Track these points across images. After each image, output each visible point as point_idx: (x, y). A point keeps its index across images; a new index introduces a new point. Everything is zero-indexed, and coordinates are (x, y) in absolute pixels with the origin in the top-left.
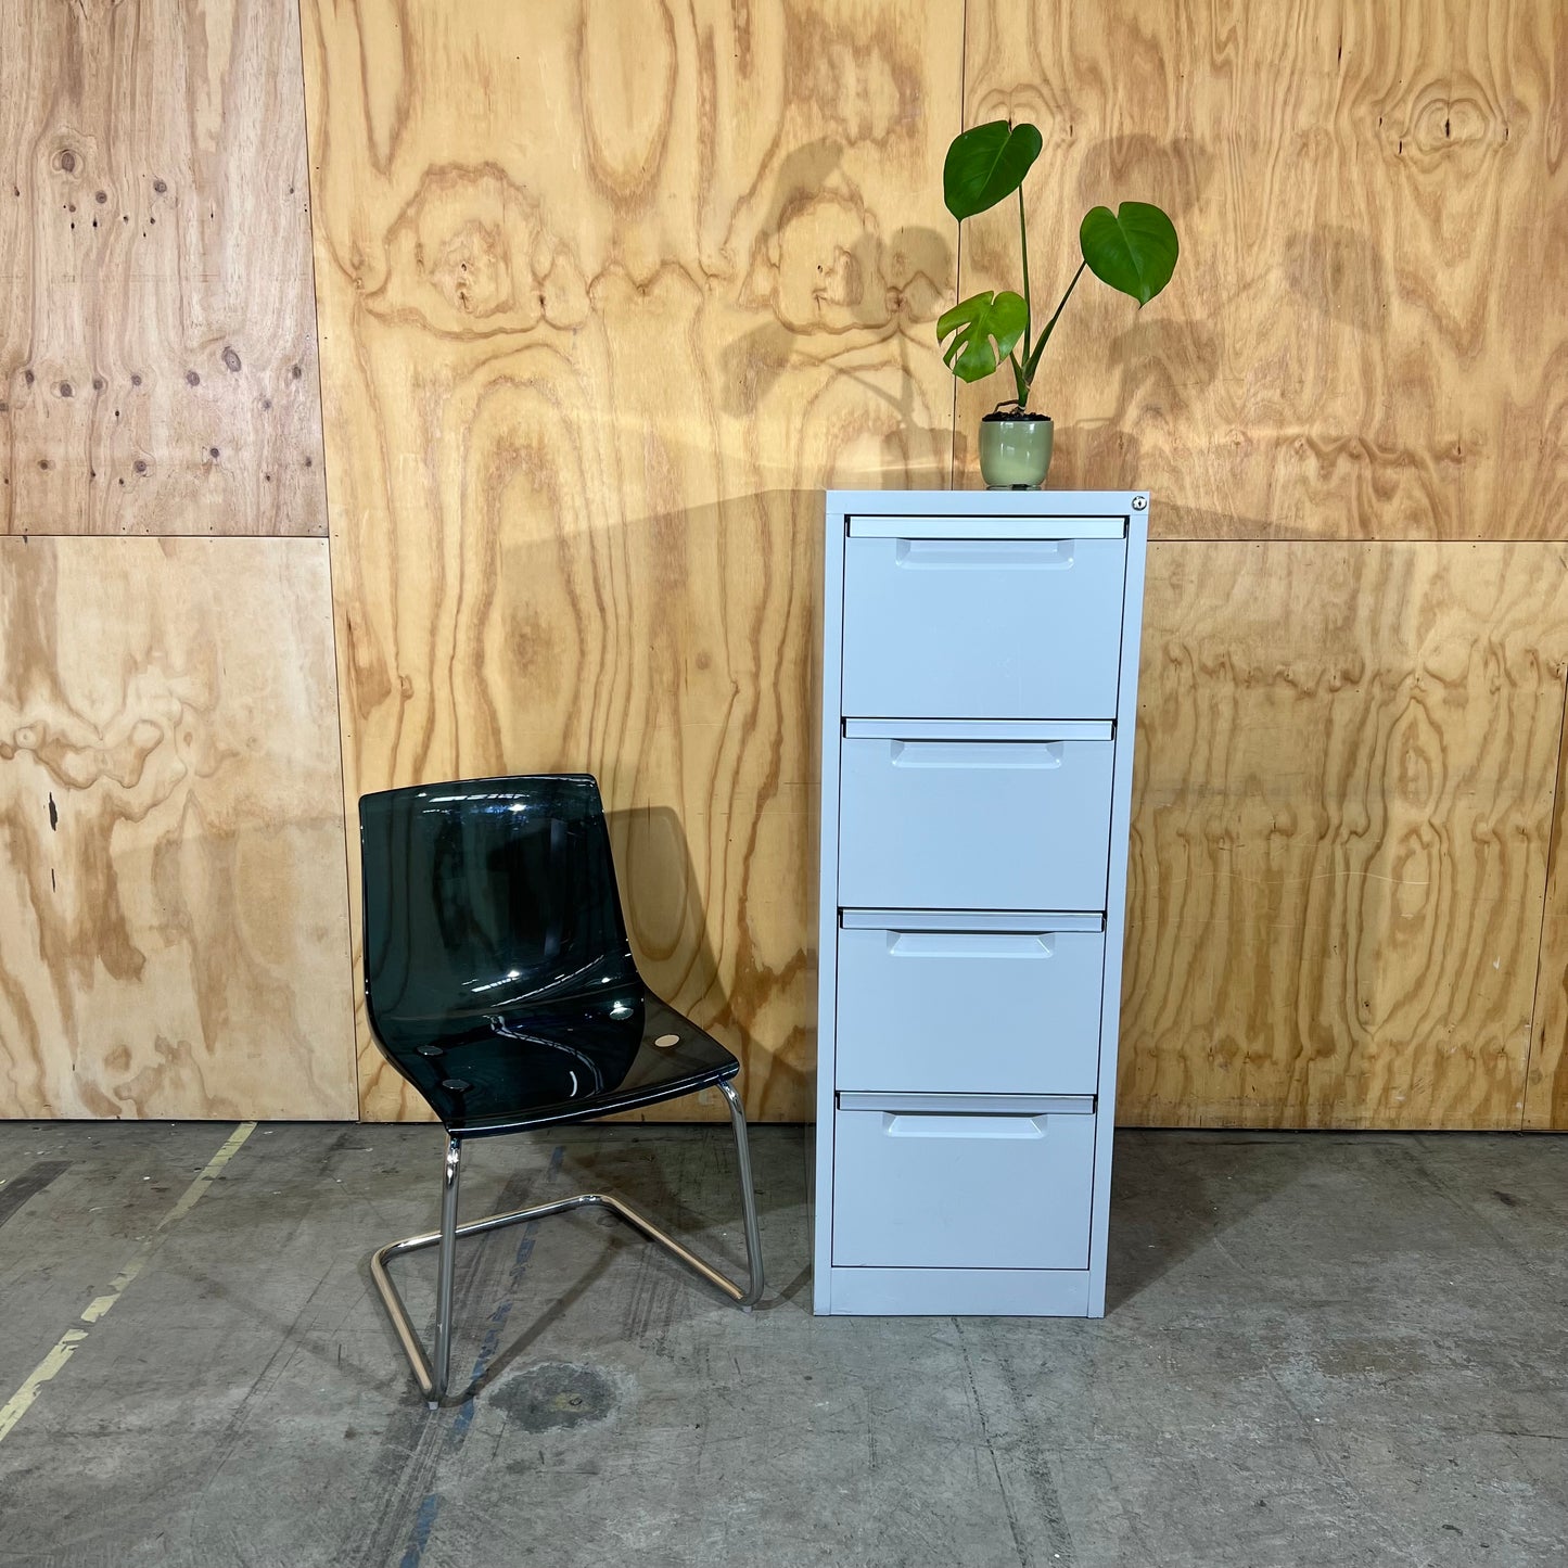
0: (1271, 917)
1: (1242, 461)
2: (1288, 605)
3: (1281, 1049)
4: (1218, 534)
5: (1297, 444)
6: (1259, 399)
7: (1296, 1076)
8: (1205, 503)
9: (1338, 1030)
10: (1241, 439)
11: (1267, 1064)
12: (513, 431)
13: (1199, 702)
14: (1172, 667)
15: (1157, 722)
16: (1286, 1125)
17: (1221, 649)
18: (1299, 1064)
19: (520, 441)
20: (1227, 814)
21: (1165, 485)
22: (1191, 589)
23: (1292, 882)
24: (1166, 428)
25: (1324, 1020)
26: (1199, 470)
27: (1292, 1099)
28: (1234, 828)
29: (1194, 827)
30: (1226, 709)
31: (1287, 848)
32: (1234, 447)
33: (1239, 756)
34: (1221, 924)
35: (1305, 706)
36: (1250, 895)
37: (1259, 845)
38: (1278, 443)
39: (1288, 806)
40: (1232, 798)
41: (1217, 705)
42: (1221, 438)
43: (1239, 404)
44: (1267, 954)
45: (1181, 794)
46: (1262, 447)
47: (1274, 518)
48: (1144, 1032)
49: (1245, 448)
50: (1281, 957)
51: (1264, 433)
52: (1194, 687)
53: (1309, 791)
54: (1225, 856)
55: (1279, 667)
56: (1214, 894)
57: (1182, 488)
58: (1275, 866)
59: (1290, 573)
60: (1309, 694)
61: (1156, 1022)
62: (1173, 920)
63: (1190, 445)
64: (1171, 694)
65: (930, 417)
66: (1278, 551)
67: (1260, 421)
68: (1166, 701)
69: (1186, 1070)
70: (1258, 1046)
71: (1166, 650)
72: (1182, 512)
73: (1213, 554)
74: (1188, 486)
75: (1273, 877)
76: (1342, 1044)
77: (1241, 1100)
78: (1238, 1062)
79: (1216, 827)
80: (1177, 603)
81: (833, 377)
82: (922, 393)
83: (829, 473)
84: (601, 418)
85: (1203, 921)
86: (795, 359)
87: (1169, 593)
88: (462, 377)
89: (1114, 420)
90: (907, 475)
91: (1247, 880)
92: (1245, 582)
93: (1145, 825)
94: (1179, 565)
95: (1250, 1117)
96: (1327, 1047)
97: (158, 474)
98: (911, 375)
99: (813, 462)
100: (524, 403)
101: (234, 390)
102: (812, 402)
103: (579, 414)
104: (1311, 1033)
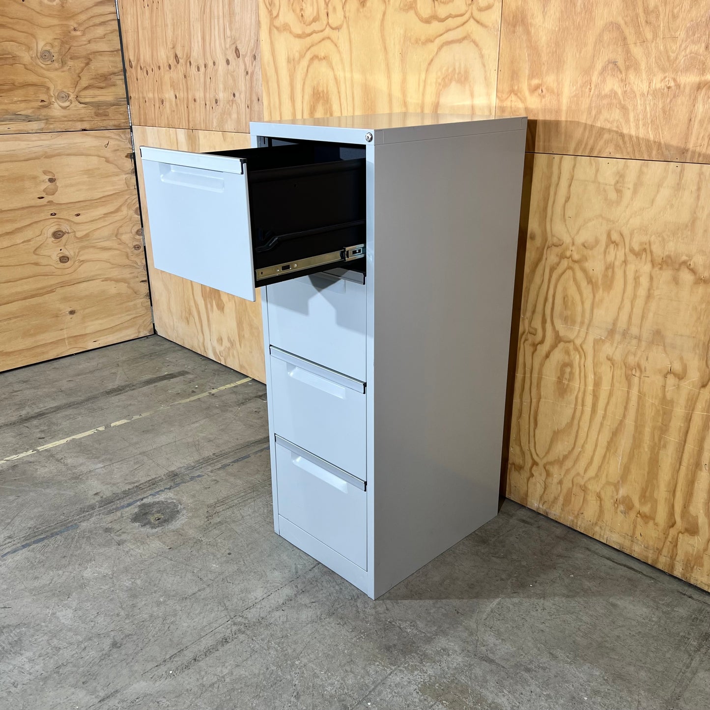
0: (664, 429)
1: (671, 101)
2: (695, 213)
3: (661, 516)
4: (650, 155)
6: (688, 51)
7: (670, 539)
8: (642, 133)
9: (702, 520)
10: (672, 84)
11: (651, 523)
12: (318, 84)
13: (627, 273)
14: (612, 246)
15: (600, 281)
16: (660, 567)
17: (645, 239)
18: (673, 532)
19: (321, 89)
20: (639, 353)
21: (617, 118)
22: (628, 194)
23: (679, 411)
24: (620, 76)
25: (692, 510)
26: (640, 108)
27: (665, 552)
28: (643, 363)
29: (618, 357)
30: (644, 281)
31: (678, 387)
32: (666, 90)
33: (651, 315)
34: (630, 422)
35: (701, 289)
36: (649, 413)
37: (658, 380)
38: (699, 87)
39: (681, 359)
40: (644, 344)
41: (638, 277)
42: (657, 83)
43: (673, 56)
44: (658, 453)
45: (611, 332)
46: (687, 90)
47: (691, 146)
48: (578, 474)
49: (673, 91)
50: (667, 459)
51: (690, 79)
52: (625, 262)
53: (698, 352)
54: (636, 380)
55: (684, 258)
56: (627, 403)
57: (627, 121)
58: (669, 396)
59: (699, 189)
60: (706, 282)
61: (586, 470)
62: (600, 412)
63: (635, 88)
64: (610, 265)
65: (485, 71)
66: (692, 170)
67: (687, 70)
68: (607, 269)
69: (601, 506)
70: (646, 509)
71: (609, 235)
72: (627, 139)
73: (645, 170)
74: (632, 119)
75: (666, 406)
76: (704, 532)
77: (633, 538)
78: (633, 515)
79: (632, 360)
80: (618, 202)
81: (440, 48)
82: (482, 56)
83: (436, 106)
84: (348, 75)
85: (618, 417)
86: (423, 38)
87: (613, 195)
88: (302, 56)
89: (587, 71)
90: (473, 108)
91: (649, 401)
92: (665, 192)
93: (589, 348)
94: (621, 176)
95: (637, 550)
96: (692, 530)
97: (221, 104)
98: (477, 45)
99: (429, 99)
100: (322, 69)
101: (238, 66)
102: (430, 64)
103: (340, 74)
104: (682, 515)
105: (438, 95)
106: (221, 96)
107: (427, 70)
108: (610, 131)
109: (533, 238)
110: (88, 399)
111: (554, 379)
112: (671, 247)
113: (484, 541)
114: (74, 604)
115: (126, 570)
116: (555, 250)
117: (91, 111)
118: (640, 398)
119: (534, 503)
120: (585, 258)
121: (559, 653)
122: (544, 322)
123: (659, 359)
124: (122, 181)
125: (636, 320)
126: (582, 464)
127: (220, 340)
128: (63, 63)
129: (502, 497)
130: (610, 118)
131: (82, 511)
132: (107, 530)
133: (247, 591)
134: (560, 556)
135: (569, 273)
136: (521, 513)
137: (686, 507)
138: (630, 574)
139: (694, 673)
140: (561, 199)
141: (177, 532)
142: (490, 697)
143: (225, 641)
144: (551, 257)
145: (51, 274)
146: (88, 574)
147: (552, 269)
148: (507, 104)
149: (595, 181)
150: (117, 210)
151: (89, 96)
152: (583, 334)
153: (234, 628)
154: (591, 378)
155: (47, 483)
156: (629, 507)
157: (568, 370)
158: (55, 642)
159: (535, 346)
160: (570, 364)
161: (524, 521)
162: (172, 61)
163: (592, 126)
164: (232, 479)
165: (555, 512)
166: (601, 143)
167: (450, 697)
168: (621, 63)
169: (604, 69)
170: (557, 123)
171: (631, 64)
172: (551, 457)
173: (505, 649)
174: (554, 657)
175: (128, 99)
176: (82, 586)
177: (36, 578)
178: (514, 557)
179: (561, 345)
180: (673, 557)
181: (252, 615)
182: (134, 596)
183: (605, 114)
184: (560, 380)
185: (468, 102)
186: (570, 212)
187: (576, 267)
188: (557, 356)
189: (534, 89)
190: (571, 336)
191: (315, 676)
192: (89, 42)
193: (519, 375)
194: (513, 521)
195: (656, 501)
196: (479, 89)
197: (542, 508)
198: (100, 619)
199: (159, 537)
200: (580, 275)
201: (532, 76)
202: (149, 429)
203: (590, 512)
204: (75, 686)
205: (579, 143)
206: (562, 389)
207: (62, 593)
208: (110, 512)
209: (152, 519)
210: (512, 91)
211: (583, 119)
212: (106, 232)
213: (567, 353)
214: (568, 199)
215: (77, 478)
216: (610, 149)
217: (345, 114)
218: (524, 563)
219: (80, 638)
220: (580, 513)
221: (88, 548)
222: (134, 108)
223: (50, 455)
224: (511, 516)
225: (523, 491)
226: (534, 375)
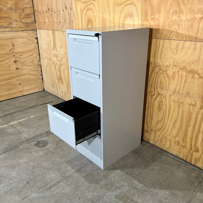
0: (189, 121)
1: (193, 23)
2: (199, 57)
3: (188, 146)
4: (186, 39)
6: (198, 8)
7: (191, 153)
8: (184, 33)
9: (200, 148)
10: (193, 17)
11: (185, 148)
12: (89, 17)
13: (179, 75)
14: (175, 67)
15: (171, 77)
16: (188, 161)
17: (184, 64)
18: (191, 151)
19: (90, 19)
20: (182, 99)
22: (179, 51)
23: (194, 116)
24: (178, 15)
25: (197, 145)
26: (183, 25)
27: (189, 157)
28: (184, 102)
29: (176, 100)
30: (184, 77)
31: (194, 109)
32: (191, 19)
33: (186, 88)
34: (179, 119)
35: (201, 80)
36: (185, 116)
37: (188, 106)
38: (201, 18)
39: (195, 100)
40: (184, 96)
41: (182, 76)
42: (189, 17)
43: (193, 9)
44: (187, 128)
45: (174, 92)
46: (198, 19)
47: (198, 37)
48: (164, 134)
49: (193, 20)
50: (190, 130)
51: (199, 16)
52: (179, 71)
53: (199, 98)
54: (181, 107)
55: (196, 70)
56: (179, 113)
57: (180, 29)
58: (191, 112)
59: (201, 50)
61: (166, 133)
62: (171, 116)
63: (182, 19)
65: (138, 13)
66: (199, 44)
67: (198, 13)
68: (173, 73)
69: (171, 143)
70: (184, 144)
71: (174, 64)
72: (179, 34)
73: (185, 44)
75: (190, 114)
76: (201, 151)
77: (180, 153)
78: (180, 146)
79: (180, 100)
80: (177, 53)
81: (125, 6)
82: (137, 9)
83: (123, 24)
84: (98, 14)
85: (176, 117)
86: (120, 3)
87: (175, 51)
88: (84, 9)
89: (168, 13)
90: (134, 25)
91: (185, 113)
92: (191, 50)
93: (168, 96)
94: (177, 46)
95: (181, 156)
96: (197, 151)
97: (62, 23)
98: (135, 5)
99: (121, 22)
100: (90, 12)
101: (66, 12)
102: (121, 11)
103: (96, 14)
104: (194, 146)
105: (124, 21)
106: (62, 21)
107: (121, 13)
108: (174, 32)
109: (151, 64)
110: (24, 110)
111: (157, 106)
112: (192, 67)
113: (136, 153)
114: (17, 170)
115: (32, 160)
116: (158, 67)
117: (24, 25)
118: (182, 112)
119: (151, 142)
120: (166, 70)
121: (156, 187)
122: (155, 89)
123: (188, 100)
124: (34, 46)
125: (181, 89)
126: (165, 131)
127: (62, 93)
128: (16, 11)
129: (142, 139)
130: (175, 28)
131: (20, 143)
132: (27, 148)
134: (158, 157)
135: (162, 74)
136: (148, 145)
137: (195, 144)
138: (179, 163)
139: (196, 193)
140: (160, 52)
141: (47, 149)
142: (136, 200)
143: (59, 182)
144: (157, 70)
145: (13, 73)
146: (21, 161)
147: (157, 73)
148: (144, 23)
149: (170, 47)
150: (33, 54)
151: (24, 20)
152: (166, 93)
153: (62, 178)
154: (168, 105)
155: (11, 134)
156: (179, 143)
157: (161, 103)
158: (10, 182)
159: (152, 96)
160: (162, 101)
161: (148, 147)
162: (48, 10)
163: (169, 30)
165: (157, 144)
166: (172, 36)
167: (124, 200)
168: (178, 11)
169: (173, 13)
170: (159, 29)
171: (181, 11)
172: (156, 128)
173: (140, 185)
175: (35, 21)
176: (19, 165)
177: (6, 163)
178: (145, 157)
179: (159, 96)
180: (191, 159)
181: (67, 174)
182: (34, 168)
183: (173, 27)
184: (159, 106)
185: (132, 23)
186: (162, 56)
187: (164, 72)
188: (158, 99)
189: (152, 19)
190: (163, 93)
191: (85, 193)
192: (24, 4)
193: (147, 105)
194: (145, 147)
195: (187, 142)
196: (136, 19)
197: (154, 143)
198: (24, 175)
199: (42, 151)
200: (165, 75)
201: (151, 15)
202: (41, 119)
203: (168, 145)
204: (15, 195)
205: (165, 35)
206: (160, 109)
207: (13, 167)
208: (28, 143)
209: (40, 145)
210: (146, 20)
211: (166, 28)
212: (29, 61)
213: (161, 98)
214: (162, 52)
215: (20, 133)
216: (174, 37)
217: (97, 26)
218: (148, 160)
219: (17, 180)
220: (165, 145)
221: (22, 154)
222: (37, 24)
223: (12, 126)
224: (145, 145)
225: (148, 138)
226: (152, 104)
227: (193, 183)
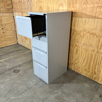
0: (91, 59)
1: (93, 9)
2: (97, 26)
3: (91, 71)
4: (90, 17)
5: (100, 7)
8: (89, 14)
9: (97, 72)
10: (94, 6)
15: (82, 37)
16: (90, 79)
17: (89, 30)
18: (92, 74)
19: (41, 7)
22: (87, 23)
23: (94, 56)
24: (86, 5)
25: (95, 71)
26: (89, 10)
28: (89, 49)
29: (85, 48)
30: (89, 37)
31: (94, 53)
33: (90, 42)
34: (86, 58)
35: (97, 38)
36: (89, 56)
37: (91, 51)
38: (98, 7)
39: (94, 48)
40: (89, 46)
42: (91, 6)
43: (94, 2)
44: (90, 62)
45: (84, 44)
46: (96, 7)
47: (96, 16)
49: (94, 7)
50: (92, 63)
51: (96, 5)
52: (86, 34)
53: (97, 47)
54: (87, 52)
55: (95, 33)
56: (86, 55)
57: (87, 12)
58: (92, 54)
59: (97, 23)
60: (98, 37)
62: (82, 56)
63: (88, 7)
65: (65, 4)
66: (96, 20)
67: (96, 4)
68: (83, 35)
70: (89, 71)
71: (84, 30)
72: (87, 15)
73: (89, 20)
75: (92, 55)
76: (97, 74)
78: (87, 71)
79: (87, 49)
80: (85, 25)
82: (65, 2)
83: (58, 9)
84: (45, 4)
85: (85, 57)
87: (84, 24)
88: (38, 1)
91: (89, 55)
92: (92, 23)
93: (81, 46)
94: (86, 20)
95: (87, 76)
96: (95, 74)
97: (26, 9)
99: (57, 8)
100: (41, 3)
101: (29, 3)
102: (57, 3)
104: (94, 72)
105: (58, 8)
106: (26, 8)
107: (57, 4)
108: (84, 13)
109: (72, 30)
110: (7, 54)
111: (75, 51)
112: (93, 32)
113: (65, 75)
114: (4, 85)
115: (12, 80)
116: (76, 32)
117: (7, 10)
118: (88, 54)
119: (72, 69)
120: (80, 33)
122: (74, 43)
124: (12, 20)
125: (88, 42)
126: (79, 64)
127: (27, 45)
128: (2, 2)
129: (68, 68)
130: (84, 11)
131: (6, 71)
132: (9, 74)
133: (29, 83)
134: (76, 77)
135: (78, 35)
136: (71, 71)
137: (94, 70)
138: (86, 80)
139: (95, 95)
140: (77, 24)
141: (20, 74)
142: (65, 99)
143: (26, 90)
144: (75, 33)
145: (2, 35)
146: (6, 80)
147: (75, 35)
148: (69, 9)
149: (82, 21)
150: (11, 25)
151: (6, 7)
153: (27, 89)
154: (81, 51)
155: (1, 66)
156: (86, 70)
157: (77, 50)
159: (73, 46)
160: (78, 49)
161: (71, 72)
162: (19, 2)
164: (28, 66)
165: (75, 71)
167: (59, 99)
168: (86, 3)
169: (83, 4)
170: (76, 12)
171: (87, 3)
172: (75, 63)
173: (67, 91)
174: (74, 93)
175: (13, 8)
176: (5, 82)
178: (69, 77)
179: (76, 46)
180: (92, 78)
181: (30, 87)
182: (13, 84)
183: (83, 11)
185: (63, 9)
186: (78, 26)
187: (79, 34)
188: (76, 48)
189: (73, 7)
190: (78, 45)
191: (39, 96)
193: (70, 51)
194: (69, 72)
195: (90, 69)
196: (65, 7)
197: (74, 70)
198: (7, 87)
199: (17, 75)
200: (79, 36)
201: (72, 5)
202: (16, 58)
203: (81, 71)
204: (3, 98)
205: (79, 15)
206: (77, 53)
207: (2, 83)
208: (10, 71)
209: (16, 72)
210: (69, 7)
211: (80, 12)
212: (10, 28)
213: (77, 47)
215: (5, 66)
216: (84, 16)
217: (45, 10)
218: (71, 78)
219: (4, 90)
220: (79, 71)
221: (6, 76)
222: (13, 9)
223: (1, 62)
224: (69, 71)
225: (71, 68)
226: (73, 51)
227: (93, 90)
